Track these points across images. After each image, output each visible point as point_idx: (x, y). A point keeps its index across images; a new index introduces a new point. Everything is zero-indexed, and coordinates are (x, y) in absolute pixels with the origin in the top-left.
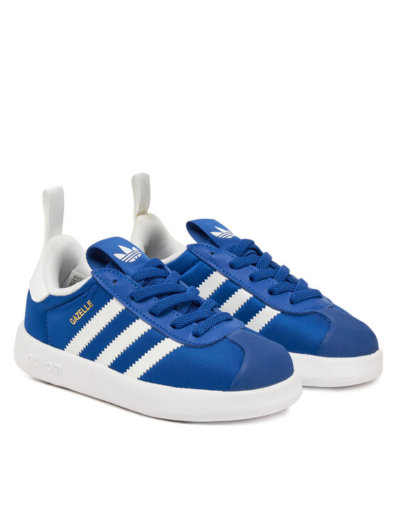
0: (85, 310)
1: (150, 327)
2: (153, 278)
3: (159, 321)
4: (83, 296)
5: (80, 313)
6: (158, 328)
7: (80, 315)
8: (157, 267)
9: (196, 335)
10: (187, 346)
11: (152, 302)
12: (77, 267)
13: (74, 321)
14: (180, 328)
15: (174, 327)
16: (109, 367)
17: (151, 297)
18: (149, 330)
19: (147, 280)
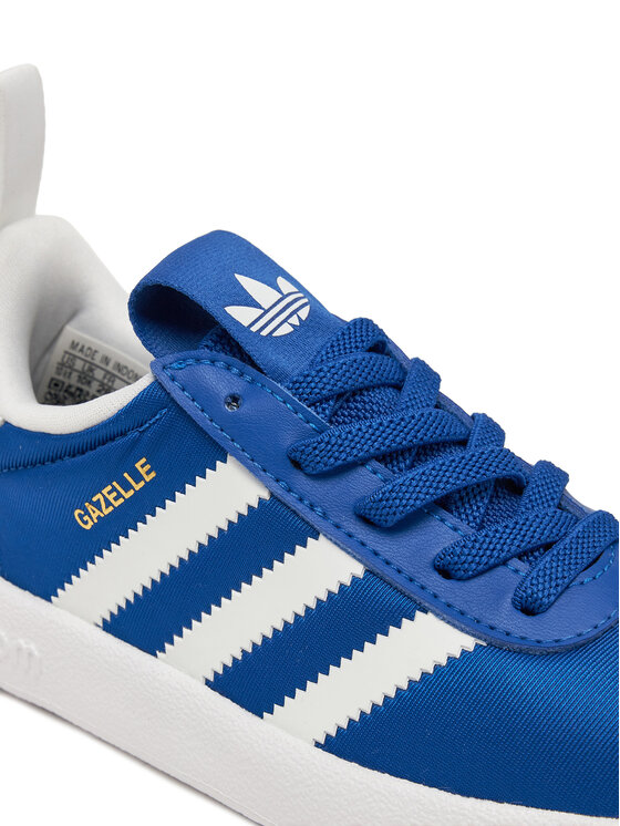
0: (127, 487)
1: (359, 570)
2: (360, 391)
3: (393, 548)
4: (120, 441)
5: (110, 498)
6: (389, 573)
7: (108, 504)
8: (370, 350)
9: (529, 609)
10: (496, 644)
11: (366, 482)
12: (83, 317)
13: (88, 518)
14: (469, 578)
15: (445, 572)
16: (208, 683)
17: (363, 462)
18: (355, 579)
19: (345, 400)
